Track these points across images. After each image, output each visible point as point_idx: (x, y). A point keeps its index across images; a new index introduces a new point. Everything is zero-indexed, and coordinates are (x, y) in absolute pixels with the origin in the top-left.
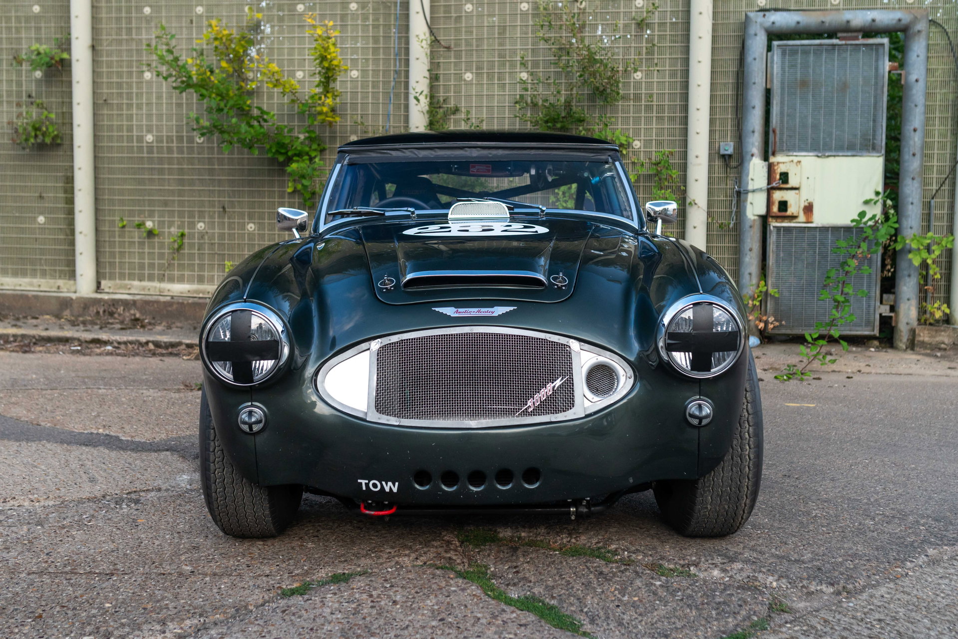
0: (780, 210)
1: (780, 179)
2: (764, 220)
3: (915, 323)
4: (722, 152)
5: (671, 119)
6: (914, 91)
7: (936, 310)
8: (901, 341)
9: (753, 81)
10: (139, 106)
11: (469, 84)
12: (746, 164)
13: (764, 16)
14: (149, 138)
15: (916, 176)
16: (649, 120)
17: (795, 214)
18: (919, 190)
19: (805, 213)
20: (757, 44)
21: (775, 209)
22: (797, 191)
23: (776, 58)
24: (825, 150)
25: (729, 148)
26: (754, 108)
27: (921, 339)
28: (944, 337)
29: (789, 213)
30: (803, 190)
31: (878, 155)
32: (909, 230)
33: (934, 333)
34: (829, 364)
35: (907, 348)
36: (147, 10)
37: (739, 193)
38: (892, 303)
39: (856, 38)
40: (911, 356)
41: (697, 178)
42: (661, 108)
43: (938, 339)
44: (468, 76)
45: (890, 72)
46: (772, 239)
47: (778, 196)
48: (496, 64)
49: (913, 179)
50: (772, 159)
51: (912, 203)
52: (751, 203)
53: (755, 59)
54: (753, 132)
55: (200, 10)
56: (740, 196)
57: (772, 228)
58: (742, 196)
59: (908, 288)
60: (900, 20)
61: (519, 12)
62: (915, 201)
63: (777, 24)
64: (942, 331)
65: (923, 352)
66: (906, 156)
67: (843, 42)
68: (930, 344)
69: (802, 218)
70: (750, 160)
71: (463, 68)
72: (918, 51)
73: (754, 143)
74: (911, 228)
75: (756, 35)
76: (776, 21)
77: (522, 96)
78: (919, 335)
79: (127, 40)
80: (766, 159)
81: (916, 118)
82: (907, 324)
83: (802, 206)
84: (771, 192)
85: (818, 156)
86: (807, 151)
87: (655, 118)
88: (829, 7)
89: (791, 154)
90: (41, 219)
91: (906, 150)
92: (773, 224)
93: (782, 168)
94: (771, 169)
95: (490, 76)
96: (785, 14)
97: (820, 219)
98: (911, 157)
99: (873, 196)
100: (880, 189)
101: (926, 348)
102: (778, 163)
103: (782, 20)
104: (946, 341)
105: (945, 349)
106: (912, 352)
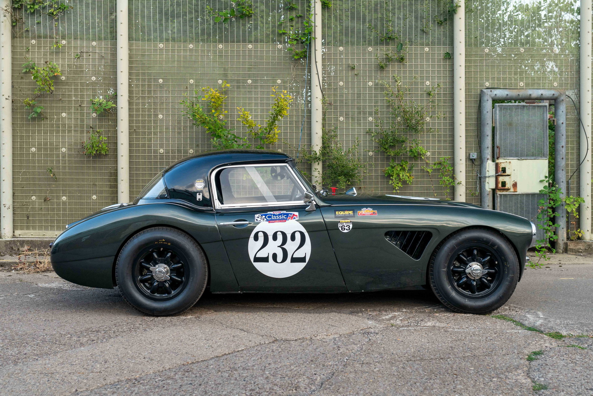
0: (502, 186)
1: (502, 171)
2: (494, 191)
3: (565, 239)
4: (471, 157)
5: (445, 141)
6: (561, 128)
7: (579, 233)
8: (560, 249)
9: (487, 123)
10: (155, 133)
11: (342, 123)
12: (484, 163)
13: (491, 91)
14: (162, 151)
15: (564, 169)
16: (434, 142)
17: (509, 188)
18: (565, 175)
19: (513, 187)
20: (488, 105)
21: (500, 185)
22: (510, 177)
23: (497, 112)
24: (521, 156)
25: (474, 155)
26: (488, 136)
27: (570, 247)
28: (581, 246)
29: (506, 187)
30: (512, 176)
31: (546, 159)
32: (562, 195)
33: (576, 244)
34: (548, 260)
35: (563, 252)
36: (161, 81)
37: (480, 178)
38: (554, 231)
39: (534, 103)
40: (565, 255)
41: (461, 171)
42: (439, 136)
43: (578, 247)
44: (341, 119)
45: (549, 119)
46: (498, 200)
47: (501, 179)
48: (356, 112)
49: (563, 170)
50: (497, 161)
51: (563, 182)
52: (488, 183)
53: (488, 112)
54: (488, 148)
55: (192, 81)
56: (481, 180)
57: (498, 195)
58: (482, 180)
59: (562, 223)
60: (554, 95)
61: (367, 87)
62: (564, 181)
63: (497, 95)
64: (579, 243)
65: (571, 254)
66: (559, 159)
67: (528, 105)
68: (575, 250)
69: (512, 190)
70: (487, 162)
71: (339, 115)
72: (562, 109)
73: (488, 153)
74: (563, 194)
75: (488, 100)
76: (497, 94)
77: (369, 129)
78: (570, 246)
79: (148, 97)
80: (493, 161)
81: (562, 142)
82: (563, 240)
83: (512, 184)
84: (498, 177)
85: (518, 159)
86: (513, 157)
87: (437, 141)
88: (519, 88)
89: (506, 158)
90: (94, 197)
91: (559, 156)
92: (499, 193)
93: (503, 165)
94: (497, 165)
95: (353, 119)
96: (500, 90)
97: (521, 190)
98: (561, 159)
99: (544, 179)
100: (547, 175)
101: (573, 252)
102: (501, 163)
103: (500, 93)
104: (582, 248)
105: (582, 252)
106: (566, 254)
